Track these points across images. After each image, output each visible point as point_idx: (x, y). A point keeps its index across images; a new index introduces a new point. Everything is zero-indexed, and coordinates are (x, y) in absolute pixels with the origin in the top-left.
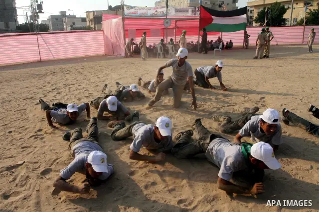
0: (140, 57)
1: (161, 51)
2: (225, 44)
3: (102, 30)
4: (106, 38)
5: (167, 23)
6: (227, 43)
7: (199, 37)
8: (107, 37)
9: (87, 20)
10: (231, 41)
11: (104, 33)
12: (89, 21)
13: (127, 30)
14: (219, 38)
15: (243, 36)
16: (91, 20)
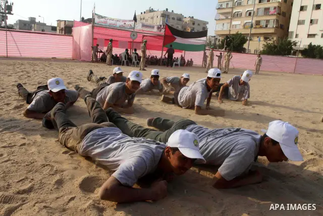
0: (105, 64)
1: (125, 59)
2: (186, 61)
3: (72, 36)
4: (74, 43)
5: (134, 35)
6: (188, 61)
7: (162, 52)
8: (76, 42)
9: (58, 28)
10: (191, 59)
11: (73, 38)
12: (60, 30)
13: (96, 39)
14: (182, 56)
15: (202, 56)
16: (62, 30)
